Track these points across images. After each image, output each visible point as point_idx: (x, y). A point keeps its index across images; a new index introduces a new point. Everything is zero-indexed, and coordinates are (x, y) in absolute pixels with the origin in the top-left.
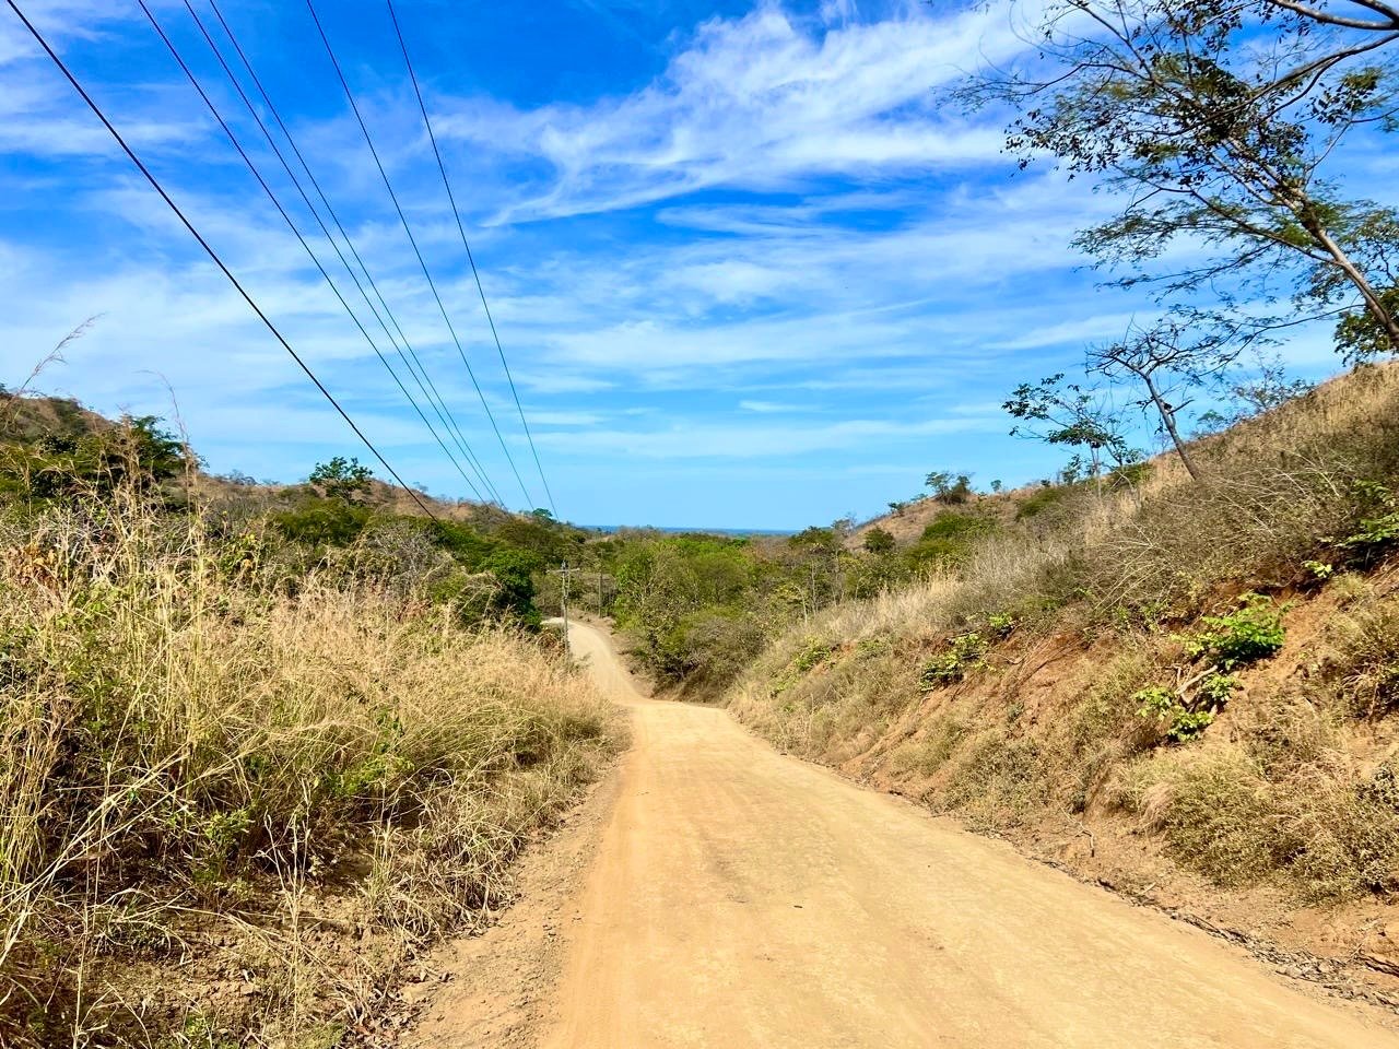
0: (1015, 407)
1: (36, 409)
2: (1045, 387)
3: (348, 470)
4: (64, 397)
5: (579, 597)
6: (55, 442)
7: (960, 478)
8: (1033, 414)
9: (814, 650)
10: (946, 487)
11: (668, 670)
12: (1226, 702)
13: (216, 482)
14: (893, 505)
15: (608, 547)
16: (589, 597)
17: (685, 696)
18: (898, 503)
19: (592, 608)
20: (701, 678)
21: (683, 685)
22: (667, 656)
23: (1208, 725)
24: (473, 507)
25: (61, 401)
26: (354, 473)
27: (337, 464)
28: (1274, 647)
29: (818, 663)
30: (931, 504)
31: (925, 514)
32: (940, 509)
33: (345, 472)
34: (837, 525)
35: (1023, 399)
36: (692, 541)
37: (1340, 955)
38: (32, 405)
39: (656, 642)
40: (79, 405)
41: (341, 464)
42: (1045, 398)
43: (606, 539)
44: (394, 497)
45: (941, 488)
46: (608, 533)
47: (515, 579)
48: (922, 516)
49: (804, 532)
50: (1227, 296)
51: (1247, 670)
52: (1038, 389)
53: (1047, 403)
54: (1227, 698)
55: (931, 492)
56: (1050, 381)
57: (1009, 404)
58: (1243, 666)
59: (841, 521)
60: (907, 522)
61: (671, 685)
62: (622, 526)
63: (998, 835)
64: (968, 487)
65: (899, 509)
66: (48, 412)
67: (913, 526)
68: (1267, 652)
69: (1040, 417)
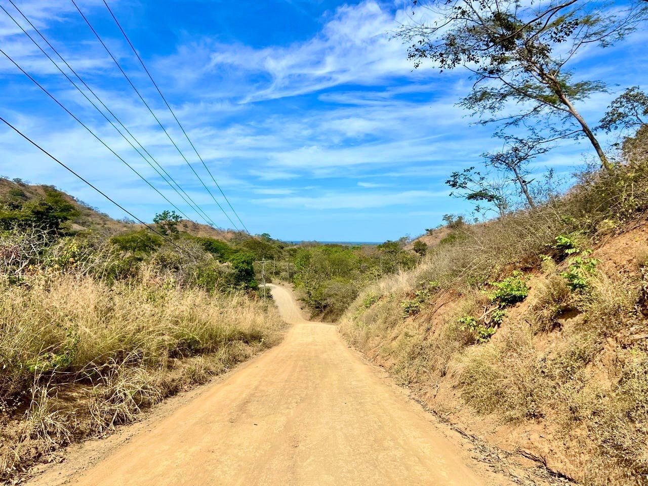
0: (451, 183)
1: (36, 190)
2: (465, 173)
3: (171, 216)
4: (49, 184)
5: (279, 274)
6: (12, 205)
7: (459, 217)
8: (460, 186)
9: (372, 298)
10: (452, 221)
11: (317, 307)
12: (501, 323)
13: (117, 223)
14: (427, 230)
15: (295, 251)
16: (283, 274)
17: (324, 319)
18: (429, 229)
19: (284, 279)
20: (331, 311)
21: (323, 314)
22: (316, 301)
23: (493, 334)
24: (234, 233)
25: (47, 187)
26: (173, 218)
27: (166, 214)
28: (523, 297)
29: (373, 304)
30: (445, 229)
31: (443, 234)
32: (449, 231)
33: (170, 217)
34: (401, 240)
35: (455, 179)
36: (330, 247)
37: (511, 449)
38: (34, 188)
39: (310, 295)
40: (55, 188)
41: (167, 213)
42: (465, 178)
43: (295, 247)
44: (198, 229)
45: (450, 222)
46: (296, 244)
47: (245, 266)
48: (441, 235)
49: (385, 243)
50: (532, 128)
51: (511, 308)
52: (462, 174)
53: (466, 181)
54: (501, 321)
55: (445, 223)
56: (468, 170)
57: (448, 182)
58: (509, 306)
59: (403, 238)
60: (434, 238)
61: (318, 315)
62: (302, 241)
63: (407, 387)
64: (463, 221)
65: (430, 232)
66: (41, 192)
67: (436, 239)
68: (521, 299)
69: (463, 187)
